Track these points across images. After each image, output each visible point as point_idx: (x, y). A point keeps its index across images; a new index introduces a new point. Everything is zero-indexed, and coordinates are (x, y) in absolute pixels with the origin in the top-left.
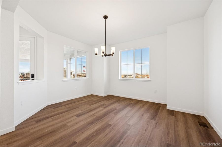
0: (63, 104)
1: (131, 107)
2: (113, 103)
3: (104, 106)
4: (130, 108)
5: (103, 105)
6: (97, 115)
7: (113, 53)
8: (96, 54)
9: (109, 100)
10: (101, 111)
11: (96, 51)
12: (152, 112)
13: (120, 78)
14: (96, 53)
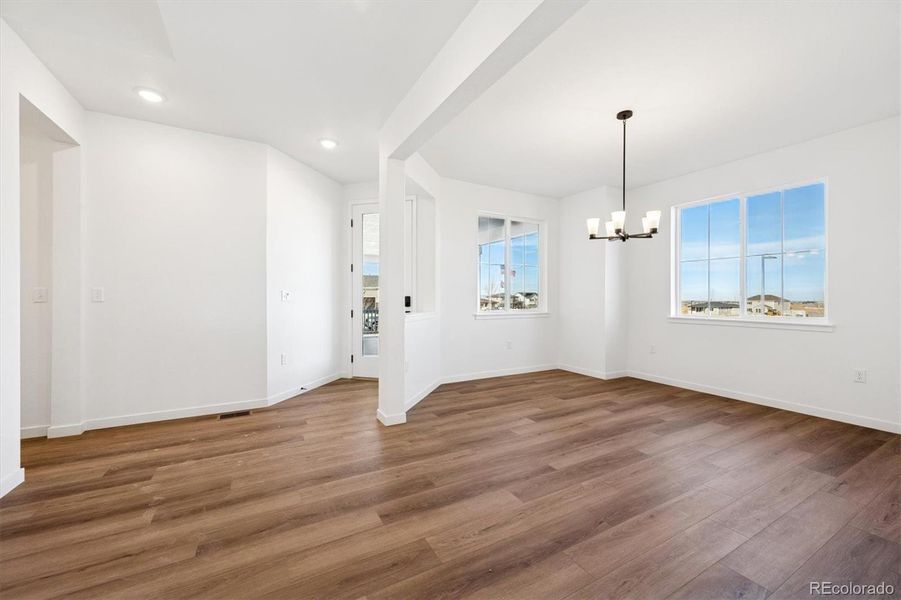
0: (479, 386)
1: (723, 423)
2: (647, 403)
3: (614, 408)
4: (720, 426)
5: (609, 403)
6: (592, 426)
7: (654, 231)
8: (592, 237)
9: (628, 392)
10: (605, 419)
11: (593, 225)
12: (829, 450)
13: (673, 314)
14: (590, 233)
